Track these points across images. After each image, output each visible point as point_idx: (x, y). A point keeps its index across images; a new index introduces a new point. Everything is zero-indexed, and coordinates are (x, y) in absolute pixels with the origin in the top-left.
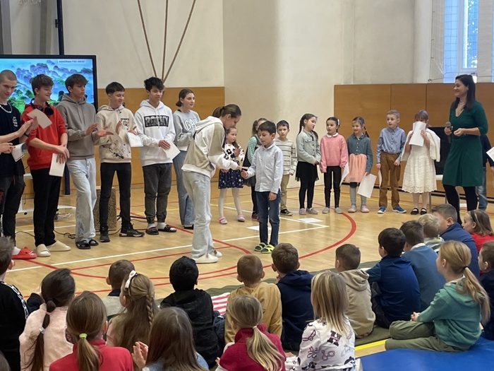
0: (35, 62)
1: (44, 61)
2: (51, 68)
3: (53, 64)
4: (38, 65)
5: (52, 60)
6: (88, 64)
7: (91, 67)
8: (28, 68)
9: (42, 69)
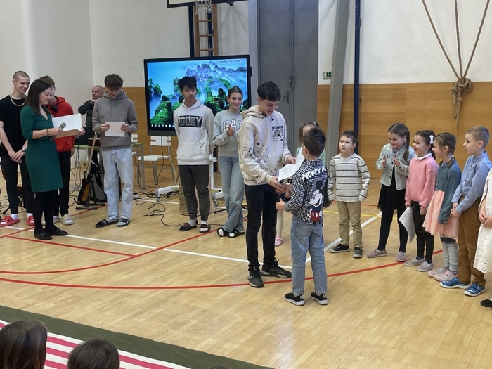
1: (207, 62)
2: (212, 68)
3: (214, 64)
4: (203, 65)
5: (214, 61)
6: (243, 63)
7: (245, 66)
8: (195, 69)
9: (206, 69)
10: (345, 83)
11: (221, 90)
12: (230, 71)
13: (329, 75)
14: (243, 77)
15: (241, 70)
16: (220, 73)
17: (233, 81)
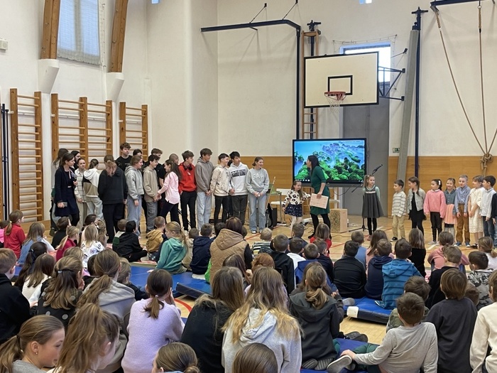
0: (332, 142)
1: (337, 142)
2: (341, 145)
3: (342, 143)
5: (342, 141)
6: (362, 143)
7: (363, 145)
8: (329, 146)
9: (336, 146)
10: (408, 155)
11: (346, 158)
12: (353, 147)
13: (397, 150)
14: (362, 151)
15: (360, 147)
16: (346, 148)
17: (355, 153)
